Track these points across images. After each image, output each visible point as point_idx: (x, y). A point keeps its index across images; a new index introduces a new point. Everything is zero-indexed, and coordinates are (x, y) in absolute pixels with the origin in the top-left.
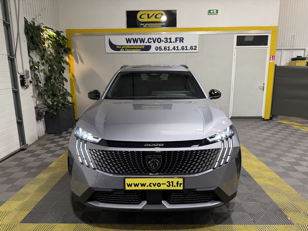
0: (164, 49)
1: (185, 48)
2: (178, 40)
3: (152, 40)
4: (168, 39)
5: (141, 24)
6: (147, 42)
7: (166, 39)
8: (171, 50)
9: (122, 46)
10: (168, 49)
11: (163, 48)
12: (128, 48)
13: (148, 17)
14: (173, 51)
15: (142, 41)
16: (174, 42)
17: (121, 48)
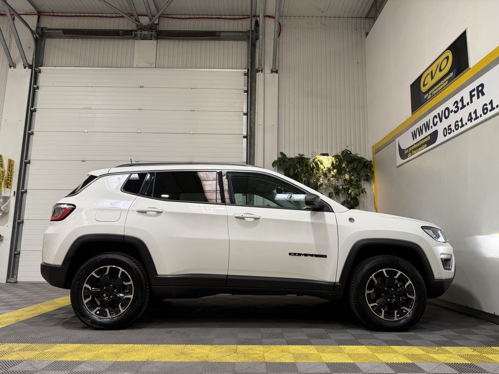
0: (455, 126)
1: (489, 107)
2: (474, 95)
3: (438, 119)
4: (459, 102)
5: (425, 97)
6: (433, 126)
7: (456, 105)
8: (466, 124)
9: (409, 148)
10: (460, 125)
11: (453, 127)
12: (415, 149)
13: (432, 78)
14: (470, 124)
15: (427, 126)
16: (468, 104)
17: (408, 153)
